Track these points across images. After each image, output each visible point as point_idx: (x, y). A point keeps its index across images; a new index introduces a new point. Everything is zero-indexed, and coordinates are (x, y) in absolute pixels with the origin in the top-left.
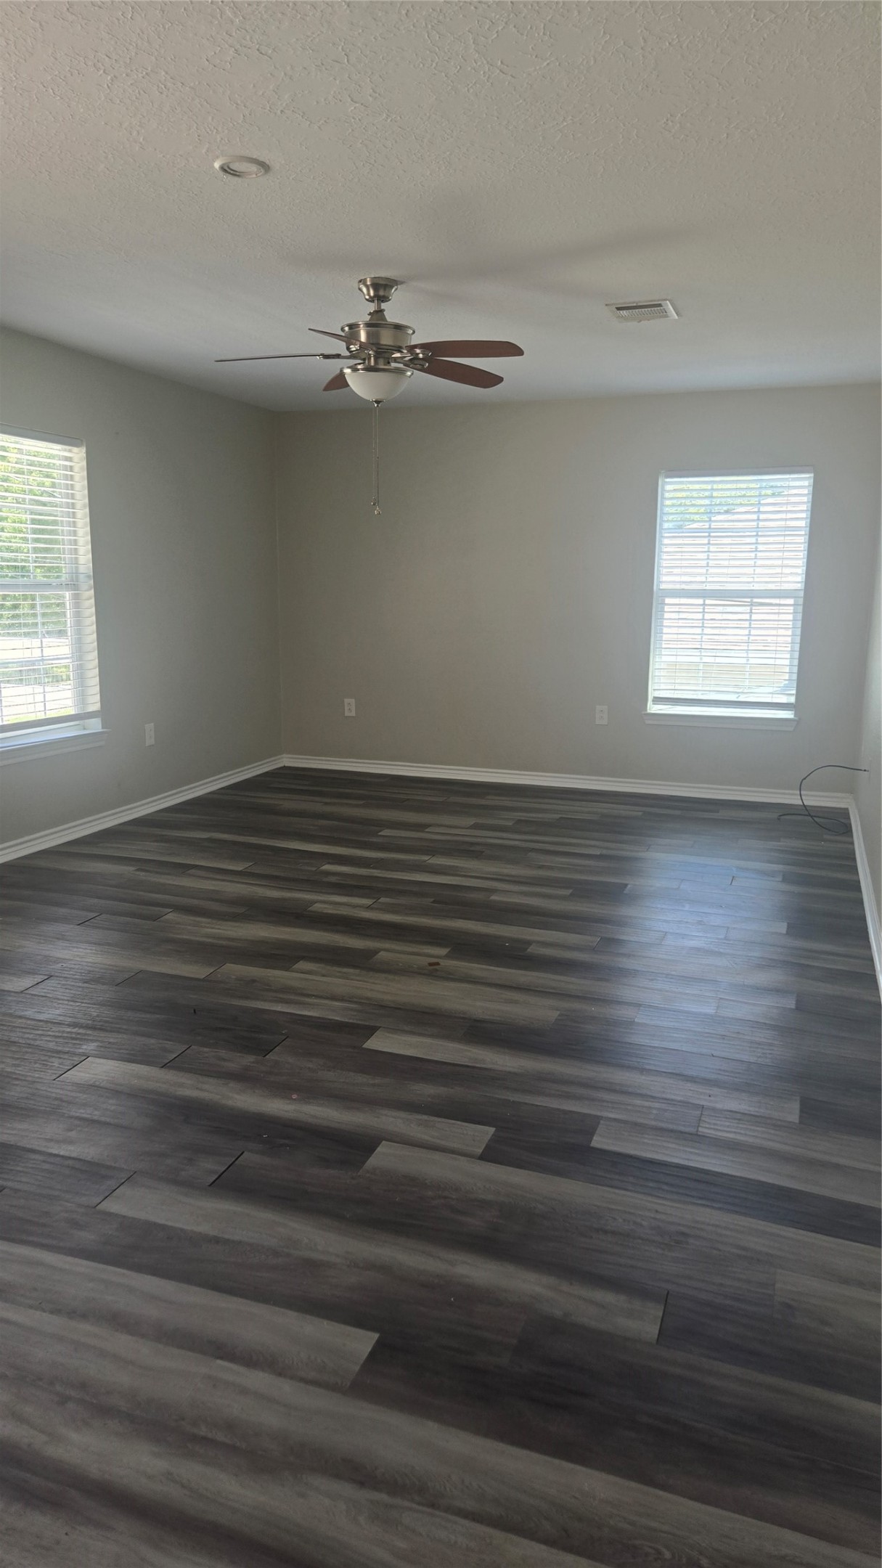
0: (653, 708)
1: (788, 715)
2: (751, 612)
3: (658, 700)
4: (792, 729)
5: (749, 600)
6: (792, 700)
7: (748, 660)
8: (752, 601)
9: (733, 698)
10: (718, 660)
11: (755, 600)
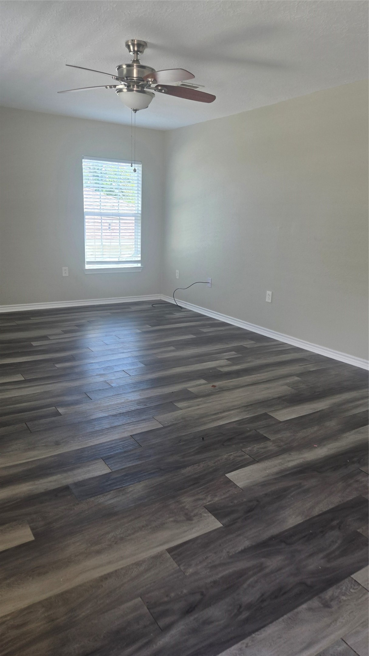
0: (87, 267)
1: (139, 265)
2: (120, 222)
3: (90, 263)
4: (141, 271)
5: (118, 217)
6: (139, 259)
7: (120, 243)
8: (120, 218)
9: (117, 260)
10: (112, 244)
11: (121, 218)
